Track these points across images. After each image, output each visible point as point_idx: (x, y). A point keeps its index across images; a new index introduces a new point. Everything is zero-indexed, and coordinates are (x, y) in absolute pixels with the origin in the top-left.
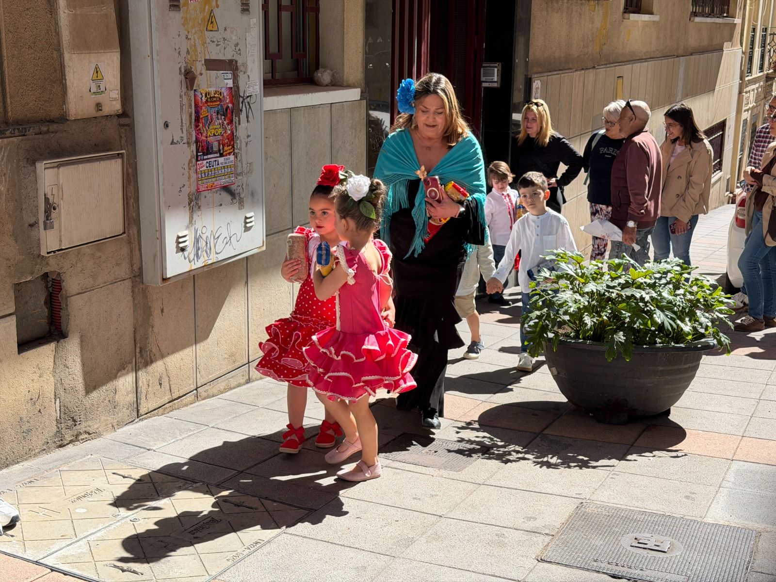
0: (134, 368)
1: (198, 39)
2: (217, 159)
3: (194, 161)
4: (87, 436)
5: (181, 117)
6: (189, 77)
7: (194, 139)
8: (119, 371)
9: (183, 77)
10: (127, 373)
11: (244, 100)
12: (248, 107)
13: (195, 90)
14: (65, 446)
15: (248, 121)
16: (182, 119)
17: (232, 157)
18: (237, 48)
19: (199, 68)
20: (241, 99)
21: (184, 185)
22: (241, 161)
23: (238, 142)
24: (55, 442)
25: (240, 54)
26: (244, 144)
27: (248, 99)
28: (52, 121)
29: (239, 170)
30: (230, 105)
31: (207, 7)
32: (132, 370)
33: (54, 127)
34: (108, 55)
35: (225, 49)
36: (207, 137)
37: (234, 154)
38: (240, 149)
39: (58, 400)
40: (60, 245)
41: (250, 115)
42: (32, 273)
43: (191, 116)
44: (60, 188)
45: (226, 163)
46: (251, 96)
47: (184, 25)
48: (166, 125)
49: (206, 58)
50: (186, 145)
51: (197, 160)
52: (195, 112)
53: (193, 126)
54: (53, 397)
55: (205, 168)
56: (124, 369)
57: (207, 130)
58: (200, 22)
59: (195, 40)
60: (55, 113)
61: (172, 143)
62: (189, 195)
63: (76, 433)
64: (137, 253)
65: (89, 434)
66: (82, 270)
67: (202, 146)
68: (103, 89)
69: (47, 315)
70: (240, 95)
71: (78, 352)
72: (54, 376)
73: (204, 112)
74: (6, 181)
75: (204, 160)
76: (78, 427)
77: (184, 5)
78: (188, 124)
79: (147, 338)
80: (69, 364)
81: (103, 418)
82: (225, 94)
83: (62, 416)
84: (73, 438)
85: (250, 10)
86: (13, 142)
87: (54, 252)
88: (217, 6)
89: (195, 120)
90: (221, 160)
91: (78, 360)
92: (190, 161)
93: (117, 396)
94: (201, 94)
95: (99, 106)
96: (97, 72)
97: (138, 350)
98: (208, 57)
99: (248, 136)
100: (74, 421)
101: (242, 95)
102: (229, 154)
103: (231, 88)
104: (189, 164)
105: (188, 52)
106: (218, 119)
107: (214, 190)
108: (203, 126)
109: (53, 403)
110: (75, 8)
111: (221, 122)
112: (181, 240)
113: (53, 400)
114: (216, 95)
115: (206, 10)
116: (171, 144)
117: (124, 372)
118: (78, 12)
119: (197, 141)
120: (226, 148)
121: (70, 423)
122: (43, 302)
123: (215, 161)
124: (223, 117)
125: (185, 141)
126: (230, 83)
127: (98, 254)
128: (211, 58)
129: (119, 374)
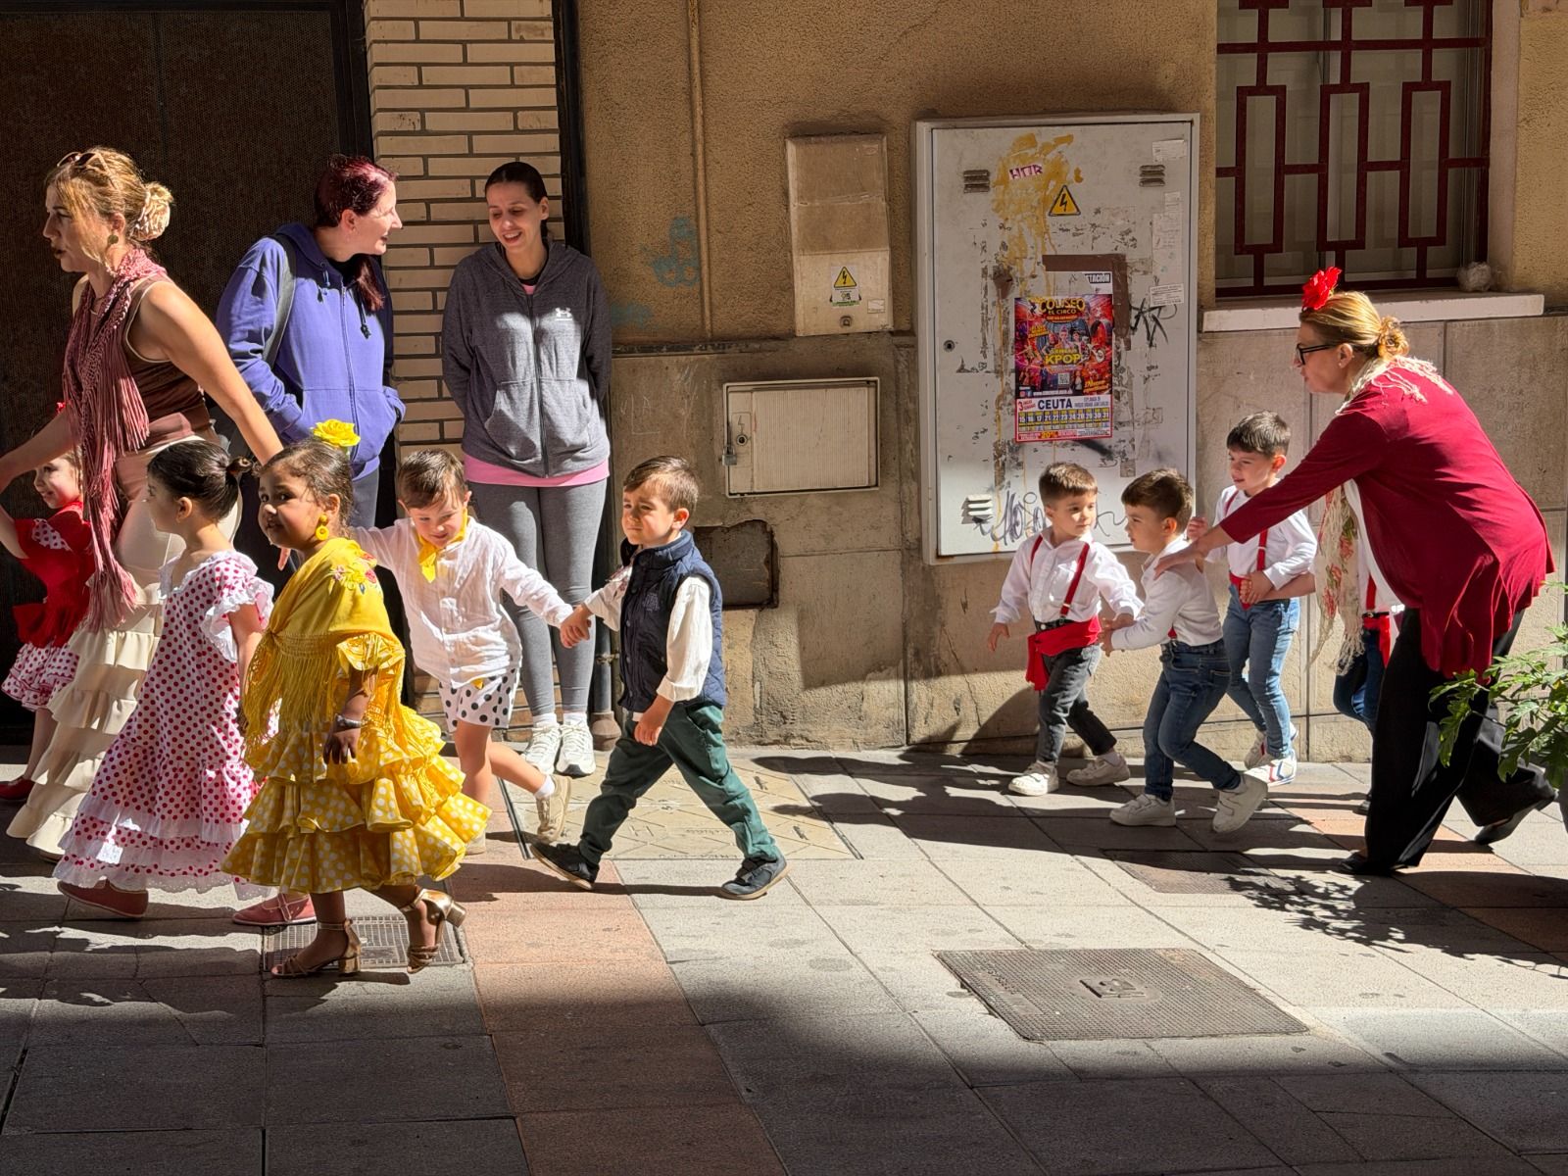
0: (902, 674)
1: (1030, 228)
2: (1067, 398)
3: (1010, 398)
4: (804, 742)
5: (984, 334)
6: (1003, 280)
7: (1012, 366)
8: (869, 671)
9: (990, 283)
10: (888, 678)
11: (1141, 312)
12: (1152, 324)
13: (1017, 299)
14: (764, 744)
15: (1151, 345)
16: (984, 339)
17: (1105, 397)
18: (1127, 238)
19: (1031, 265)
20: (1134, 313)
21: (985, 430)
22: (1130, 403)
23: (1124, 375)
24: (750, 736)
25: (1135, 246)
26: (1138, 380)
27: (1155, 313)
28: (775, 338)
29: (1125, 415)
30: (1105, 321)
31: (1053, 183)
32: (897, 677)
33: (773, 344)
34: (867, 255)
35: (1094, 238)
36: (1042, 366)
37: (1111, 392)
38: (1129, 385)
39: (757, 685)
40: (752, 487)
41: (1158, 334)
42: (722, 518)
43: (1006, 333)
44: (753, 418)
45: (1087, 405)
46: (1160, 308)
47: (996, 210)
48: (949, 346)
49: (1047, 253)
50: (993, 375)
51: (1017, 396)
52: (1017, 329)
53: (1010, 349)
54: (749, 677)
55: (1036, 409)
56: (881, 671)
57: (1043, 356)
58: (1035, 204)
59: (1021, 230)
60: (780, 327)
61: (962, 370)
62: (996, 445)
63: (784, 733)
64: (915, 517)
65: (808, 741)
66: (809, 525)
67: (1030, 378)
68: (854, 297)
69: (768, 577)
70: (1131, 307)
71: (794, 628)
72: (752, 652)
73: (1037, 330)
74: (689, 404)
75: (1032, 397)
76: (788, 726)
77: (997, 184)
78: (999, 344)
79: (931, 638)
80: (780, 640)
81: (835, 727)
82: (1092, 305)
83: (765, 705)
84: (782, 739)
85: (1165, 179)
86: (704, 360)
87: (742, 494)
88: (1079, 180)
89: (1016, 341)
90: (1075, 400)
91: (794, 640)
92: (1000, 398)
93: (865, 705)
94: (1033, 304)
95: (846, 320)
96: (845, 277)
97: (910, 652)
98: (1051, 252)
99: (1150, 368)
100: (784, 717)
101: (1136, 304)
102: (1099, 392)
103: (1110, 296)
104: (998, 401)
105: (1004, 246)
106: (1072, 340)
107: (1058, 442)
108: (1034, 349)
109: (750, 686)
110: (812, 199)
111: (1079, 344)
112: (971, 506)
113: (750, 683)
114: (1069, 306)
115: (1051, 188)
116: (959, 371)
117: (878, 674)
118: (817, 204)
119: (1018, 370)
120: (1090, 383)
121: (777, 718)
122: (762, 561)
123: (1063, 400)
124: (1085, 338)
125: (991, 367)
126: (1108, 289)
127: (836, 509)
128: (1060, 252)
129: (870, 675)
